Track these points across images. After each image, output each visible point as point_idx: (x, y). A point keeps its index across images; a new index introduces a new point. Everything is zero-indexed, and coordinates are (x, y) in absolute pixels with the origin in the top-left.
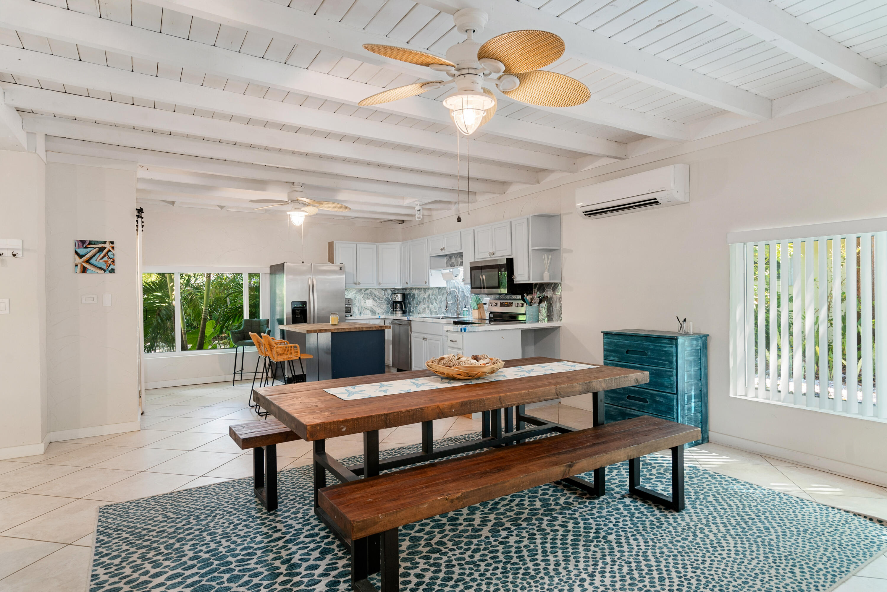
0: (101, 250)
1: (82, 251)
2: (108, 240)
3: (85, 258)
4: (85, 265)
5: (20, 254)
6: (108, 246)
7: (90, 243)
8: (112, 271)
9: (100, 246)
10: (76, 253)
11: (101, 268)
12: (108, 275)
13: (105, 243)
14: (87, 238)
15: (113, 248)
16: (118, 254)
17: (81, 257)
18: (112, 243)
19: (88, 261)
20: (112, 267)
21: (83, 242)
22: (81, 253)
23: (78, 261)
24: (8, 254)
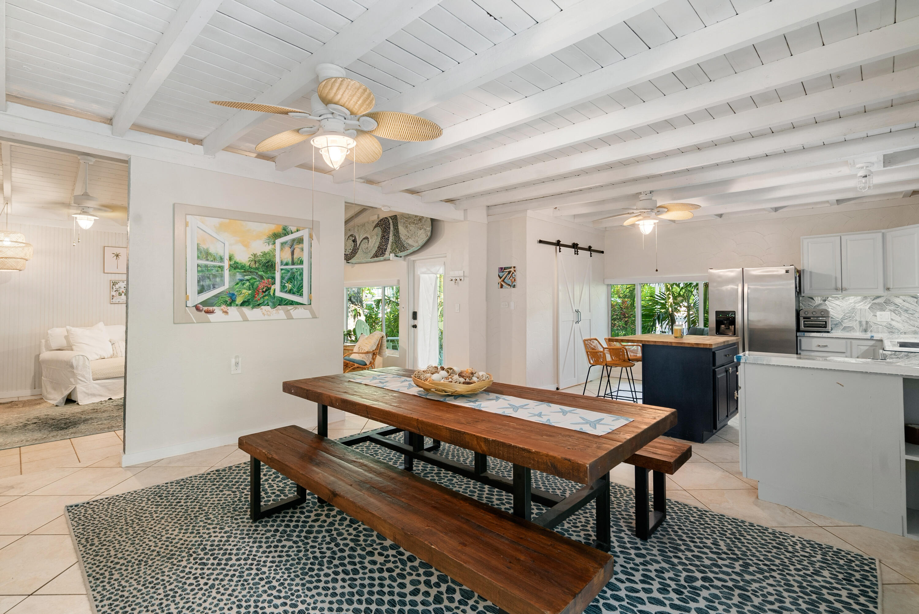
0: (509, 272)
1: (501, 274)
2: (512, 266)
3: (502, 279)
4: (502, 283)
5: (462, 278)
6: (512, 270)
7: (505, 269)
8: (514, 286)
9: (509, 270)
10: (499, 276)
11: (509, 285)
12: (512, 289)
13: (511, 268)
14: (503, 266)
15: (515, 271)
16: (518, 275)
17: (500, 278)
18: (514, 267)
19: (503, 281)
20: (514, 283)
21: (502, 268)
22: (501, 276)
23: (500, 280)
24: (458, 279)
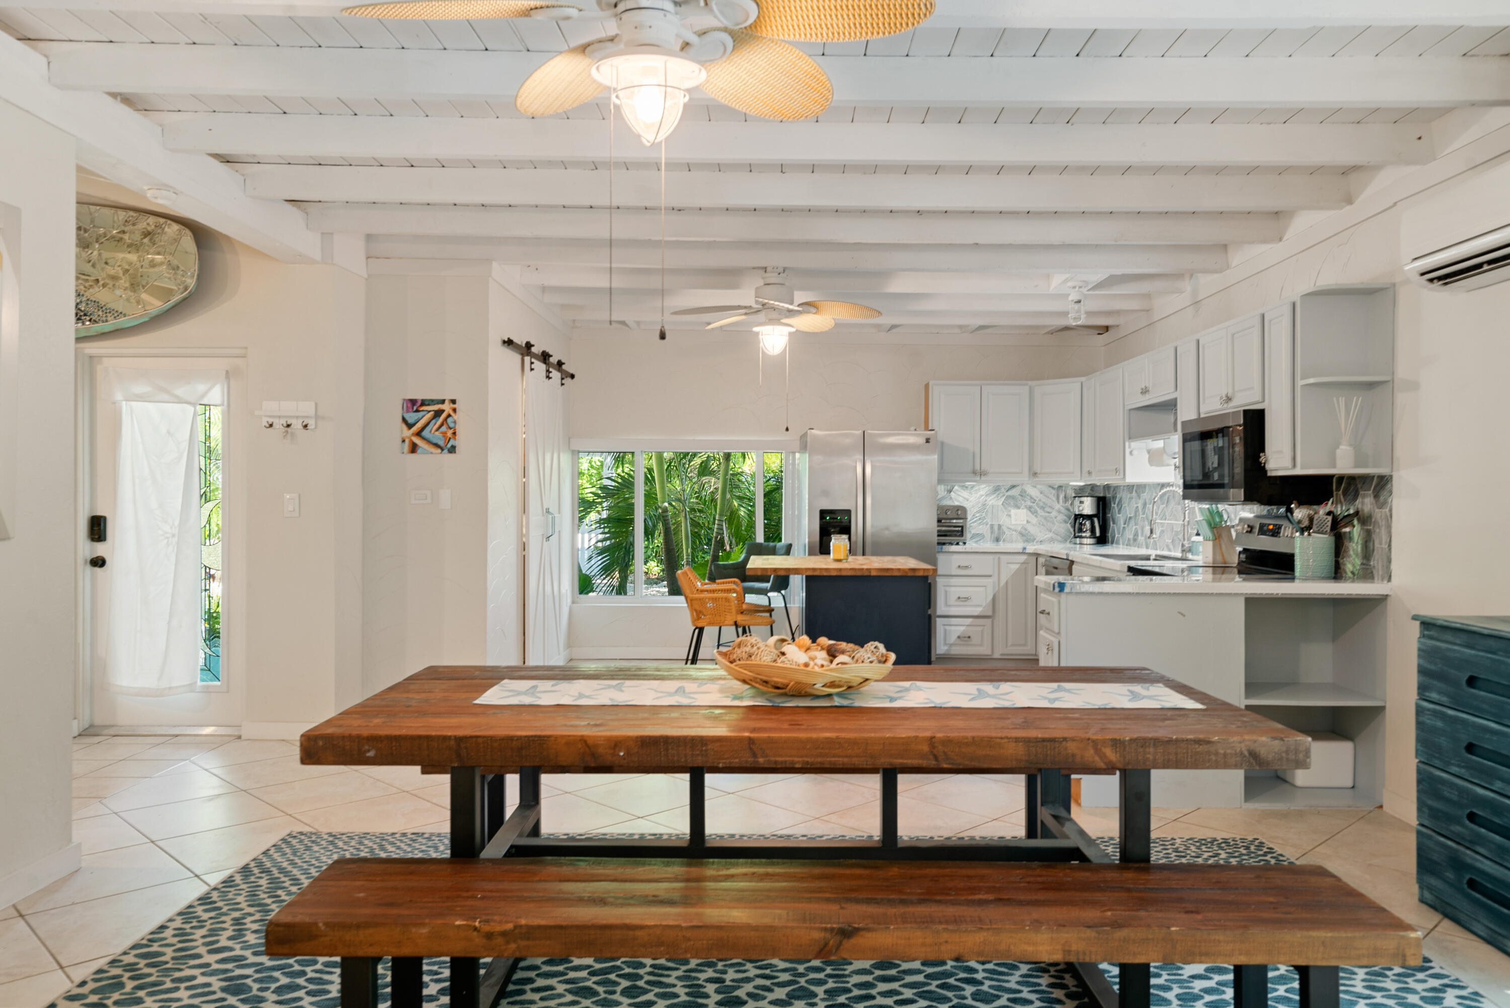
0: (438, 413)
1: (411, 417)
2: (448, 397)
3: (415, 429)
4: (416, 440)
5: (312, 423)
6: (447, 407)
7: (424, 403)
8: (453, 450)
9: (436, 407)
10: (404, 420)
11: (437, 445)
12: (446, 456)
13: (443, 402)
14: (419, 396)
15: (454, 410)
16: (462, 420)
17: (410, 426)
18: (453, 402)
19: (419, 434)
20: (452, 443)
21: (413, 402)
22: (411, 421)
23: (407, 433)
24: (297, 424)
